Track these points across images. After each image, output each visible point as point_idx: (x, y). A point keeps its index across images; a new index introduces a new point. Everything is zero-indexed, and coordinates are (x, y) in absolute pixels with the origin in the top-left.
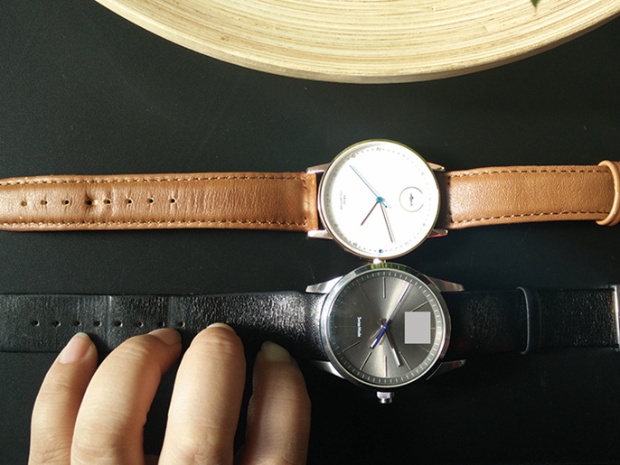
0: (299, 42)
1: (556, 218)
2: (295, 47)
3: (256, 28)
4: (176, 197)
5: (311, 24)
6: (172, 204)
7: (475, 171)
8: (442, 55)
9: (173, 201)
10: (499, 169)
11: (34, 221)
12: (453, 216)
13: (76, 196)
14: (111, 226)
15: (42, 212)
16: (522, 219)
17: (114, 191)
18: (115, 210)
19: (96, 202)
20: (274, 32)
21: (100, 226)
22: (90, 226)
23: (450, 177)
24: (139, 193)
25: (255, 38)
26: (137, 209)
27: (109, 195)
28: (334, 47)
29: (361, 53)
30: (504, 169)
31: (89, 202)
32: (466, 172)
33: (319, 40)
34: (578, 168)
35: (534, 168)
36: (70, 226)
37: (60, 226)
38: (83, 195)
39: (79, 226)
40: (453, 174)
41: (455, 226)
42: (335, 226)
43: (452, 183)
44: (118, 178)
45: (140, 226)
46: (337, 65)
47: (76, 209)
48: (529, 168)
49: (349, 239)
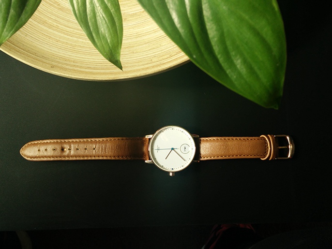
0: (81, 67)
1: (240, 157)
2: (79, 69)
3: (65, 62)
4: (96, 147)
5: (87, 60)
6: (94, 150)
7: (210, 138)
8: (134, 71)
9: (94, 149)
10: (219, 138)
11: (42, 157)
12: (202, 156)
13: (58, 147)
14: (71, 159)
15: (46, 154)
16: (227, 157)
17: (72, 145)
18: (72, 153)
19: (65, 150)
20: (72, 63)
21: (67, 159)
22: (63, 159)
23: (201, 140)
24: (82, 146)
25: (65, 66)
26: (81, 152)
27: (70, 147)
28: (94, 69)
29: (104, 71)
30: (221, 138)
31: (63, 149)
32: (207, 138)
33: (89, 66)
34: (250, 138)
35: (232, 138)
36: (56, 159)
37: (52, 159)
38: (60, 146)
39: (59, 159)
40: (202, 139)
41: (202, 159)
42: (155, 159)
43: (202, 142)
44: (74, 140)
45: (82, 159)
46: (94, 76)
47: (58, 152)
48: (230, 138)
49: (160, 164)
